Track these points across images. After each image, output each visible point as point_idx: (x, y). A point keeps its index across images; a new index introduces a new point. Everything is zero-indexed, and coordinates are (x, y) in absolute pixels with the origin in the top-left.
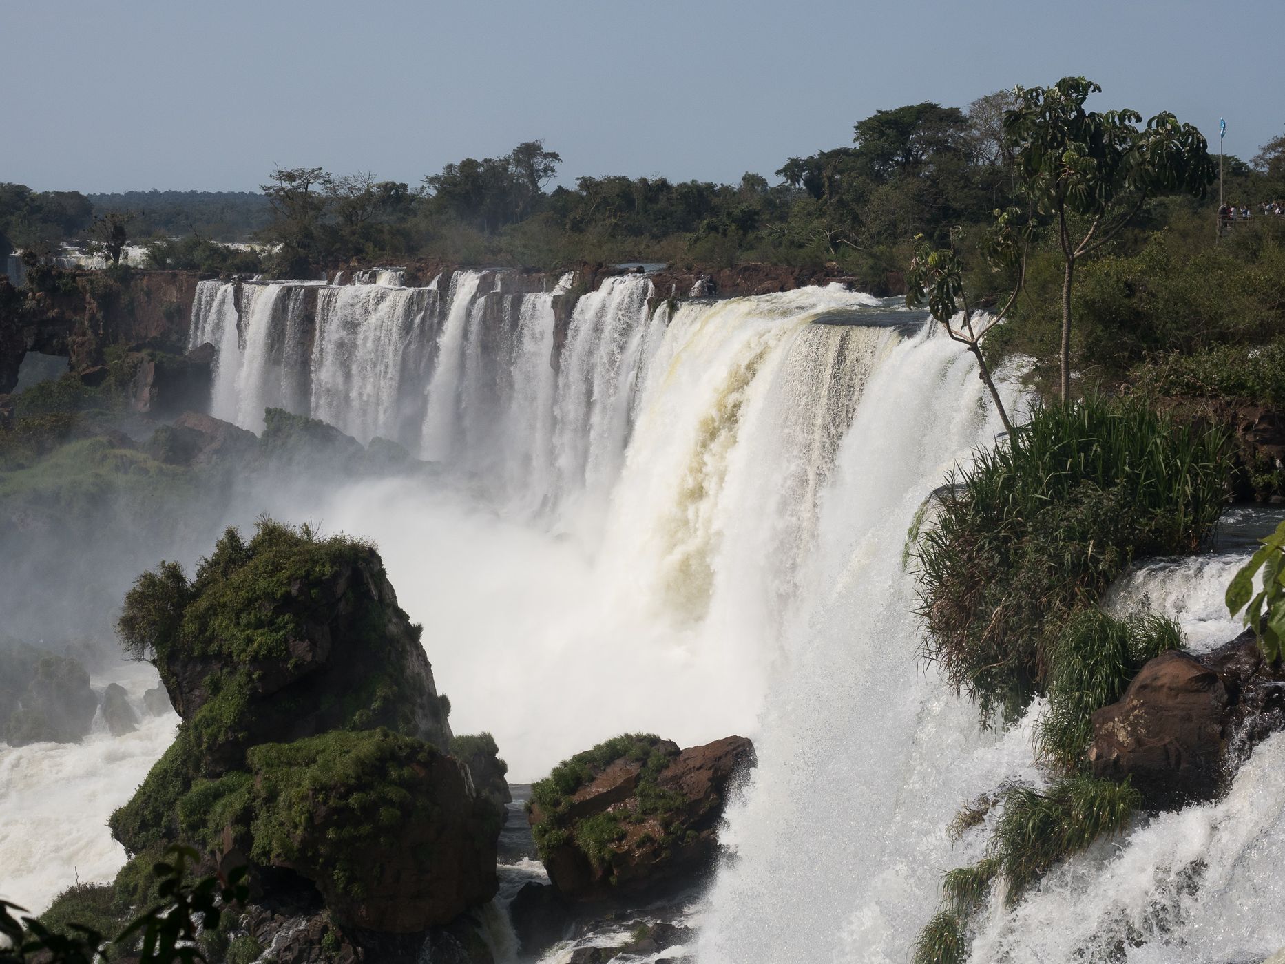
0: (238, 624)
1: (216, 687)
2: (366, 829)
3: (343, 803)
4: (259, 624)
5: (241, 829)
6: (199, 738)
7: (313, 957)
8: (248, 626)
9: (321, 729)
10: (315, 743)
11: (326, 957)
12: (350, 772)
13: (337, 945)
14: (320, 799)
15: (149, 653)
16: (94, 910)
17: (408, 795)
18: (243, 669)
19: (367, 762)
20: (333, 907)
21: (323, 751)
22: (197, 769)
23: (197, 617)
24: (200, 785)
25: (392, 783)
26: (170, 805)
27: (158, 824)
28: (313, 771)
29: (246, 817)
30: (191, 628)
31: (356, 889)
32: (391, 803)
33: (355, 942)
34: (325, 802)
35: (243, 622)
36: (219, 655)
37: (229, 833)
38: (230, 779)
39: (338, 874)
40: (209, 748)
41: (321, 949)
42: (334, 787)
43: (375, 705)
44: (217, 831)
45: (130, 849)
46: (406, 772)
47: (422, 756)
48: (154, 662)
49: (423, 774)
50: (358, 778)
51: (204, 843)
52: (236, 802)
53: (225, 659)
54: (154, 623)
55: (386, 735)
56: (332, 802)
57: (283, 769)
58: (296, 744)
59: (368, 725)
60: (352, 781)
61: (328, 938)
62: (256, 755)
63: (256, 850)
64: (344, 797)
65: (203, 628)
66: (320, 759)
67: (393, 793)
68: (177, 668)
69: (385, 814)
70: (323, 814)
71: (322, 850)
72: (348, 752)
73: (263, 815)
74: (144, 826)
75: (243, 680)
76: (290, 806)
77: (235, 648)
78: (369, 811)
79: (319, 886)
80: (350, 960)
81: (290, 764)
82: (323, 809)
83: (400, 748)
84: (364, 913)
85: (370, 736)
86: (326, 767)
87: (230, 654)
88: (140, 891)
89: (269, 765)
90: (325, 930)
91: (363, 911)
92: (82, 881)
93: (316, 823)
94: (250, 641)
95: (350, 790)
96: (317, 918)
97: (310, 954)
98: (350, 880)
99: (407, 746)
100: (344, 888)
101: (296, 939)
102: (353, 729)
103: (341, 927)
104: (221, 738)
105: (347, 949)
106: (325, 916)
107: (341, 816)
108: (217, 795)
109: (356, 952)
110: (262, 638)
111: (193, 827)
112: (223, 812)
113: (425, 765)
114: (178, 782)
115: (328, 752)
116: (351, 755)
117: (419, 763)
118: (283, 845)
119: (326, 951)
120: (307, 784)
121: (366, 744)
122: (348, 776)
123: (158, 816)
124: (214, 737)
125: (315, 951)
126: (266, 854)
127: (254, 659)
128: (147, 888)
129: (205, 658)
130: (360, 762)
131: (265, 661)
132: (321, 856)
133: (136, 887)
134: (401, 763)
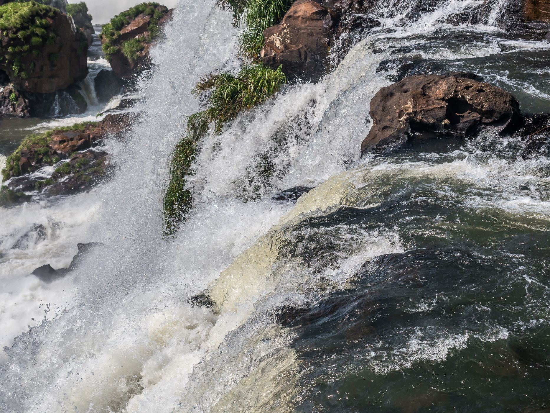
2: (26, 47)
3: (15, 35)
7: (6, 104)
11: (12, 104)
12: (18, 21)
13: (16, 99)
14: (4, 34)
17: (45, 31)
19: (26, 17)
20: (14, 82)
21: (6, 12)
25: (37, 26)
31: (23, 75)
32: (37, 35)
33: (24, 97)
34: (7, 35)
39: (15, 68)
41: (9, 101)
42: (11, 29)
46: (44, 21)
47: (51, 14)
49: (51, 22)
50: (22, 24)
55: (34, 5)
56: (10, 35)
60: (19, 26)
61: (12, 96)
64: (15, 33)
66: (4, 15)
67: (38, 31)
69: (34, 40)
70: (6, 41)
71: (7, 57)
72: (17, 12)
78: (27, 39)
79: (7, 73)
80: (22, 105)
82: (6, 39)
83: (41, 10)
84: (27, 85)
85: (27, 5)
86: (7, 19)
90: (11, 92)
91: (27, 84)
93: (3, 45)
95: (18, 30)
96: (7, 87)
97: (4, 103)
98: (20, 70)
99: (44, 9)
100: (18, 74)
103: (18, 91)
105: (21, 100)
106: (11, 86)
107: (15, 42)
109: (25, 102)
113: (52, 18)
115: (8, 12)
116: (18, 13)
117: (50, 17)
119: (12, 101)
121: (25, 9)
122: (17, 23)
125: (7, 101)
130: (22, 17)
132: (6, 60)
134: (41, 17)
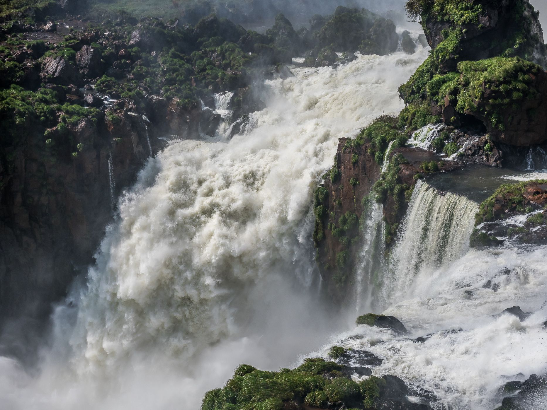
0: (457, 8)
1: (446, 35)
2: (506, 101)
3: (497, 89)
4: (467, 8)
5: (453, 97)
6: (438, 56)
7: (480, 153)
8: (462, 9)
9: (491, 56)
10: (487, 62)
11: (486, 154)
12: (501, 75)
13: (491, 149)
14: (487, 86)
15: (419, 18)
16: (390, 126)
17: (526, 86)
18: (458, 28)
19: (509, 71)
20: (490, 133)
21: (491, 65)
22: (436, 70)
23: (440, 4)
24: (437, 77)
25: (520, 81)
26: (424, 84)
27: (419, 92)
28: (485, 74)
29: (455, 92)
30: (437, 8)
31: (500, 126)
32: (518, 90)
33: (499, 149)
34: (489, 88)
35: (460, 7)
36: (448, 21)
37: (448, 98)
38: (449, 75)
39: (493, 119)
40: (442, 61)
41: (484, 150)
42: (494, 82)
43: (516, 47)
44: (443, 97)
45: (407, 101)
46: (526, 77)
47: (534, 70)
48: (420, 23)
49: (534, 78)
50: (504, 78)
51: (437, 102)
52: (451, 85)
53: (451, 23)
54: (421, 6)
55: (518, 60)
56: (493, 88)
57: (472, 72)
58: (480, 62)
59: (511, 55)
60: (502, 80)
61: (487, 146)
62: (462, 65)
63: (458, 107)
64: (498, 86)
65: (442, 9)
66: (489, 69)
67: (519, 86)
68: (430, 26)
69: (515, 95)
70: (488, 93)
71: (487, 108)
72: (501, 67)
73: (462, 91)
74: (413, 93)
75: (458, 32)
76: (474, 89)
77: (456, 18)
78: (509, 93)
79: (485, 124)
80: (496, 156)
81: (476, 70)
82: (488, 91)
83: (524, 66)
84: (503, 137)
85: (512, 60)
86: (491, 73)
87: (453, 21)
88: (409, 120)
89: (467, 70)
90: (486, 142)
91: (503, 136)
92: (386, 114)
93: (485, 96)
94: (462, 15)
95: (501, 83)
96: (483, 137)
97: (479, 152)
98: (498, 122)
99: (528, 65)
100: (496, 125)
101: (473, 145)
102: (505, 56)
103: (493, 142)
104: (447, 57)
105: (495, 151)
106: (487, 136)
107: (496, 95)
108: (444, 81)
109: (499, 153)
110: (467, 15)
111: (433, 95)
112: (446, 89)
113: (535, 74)
114: (428, 75)
115: (492, 66)
116: (503, 68)
117: (533, 73)
118: (470, 105)
119: (486, 151)
120: (482, 79)
121: (509, 63)
122: (500, 77)
123: (419, 89)
124: (444, 56)
125: (481, 151)
126: (463, 108)
127: (464, 24)
128: (412, 119)
129: (442, 22)
130: (506, 71)
131: (468, 25)
132: (486, 111)
133: (407, 118)
134: (525, 73)
